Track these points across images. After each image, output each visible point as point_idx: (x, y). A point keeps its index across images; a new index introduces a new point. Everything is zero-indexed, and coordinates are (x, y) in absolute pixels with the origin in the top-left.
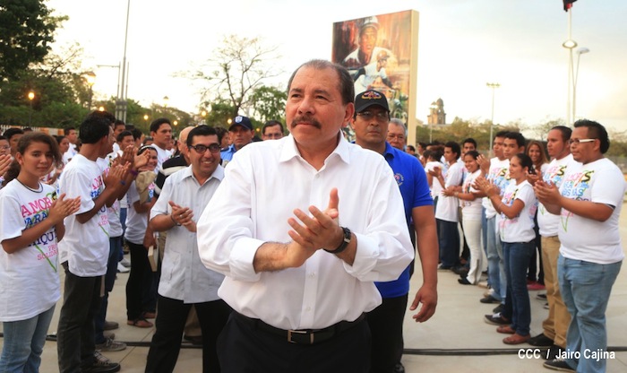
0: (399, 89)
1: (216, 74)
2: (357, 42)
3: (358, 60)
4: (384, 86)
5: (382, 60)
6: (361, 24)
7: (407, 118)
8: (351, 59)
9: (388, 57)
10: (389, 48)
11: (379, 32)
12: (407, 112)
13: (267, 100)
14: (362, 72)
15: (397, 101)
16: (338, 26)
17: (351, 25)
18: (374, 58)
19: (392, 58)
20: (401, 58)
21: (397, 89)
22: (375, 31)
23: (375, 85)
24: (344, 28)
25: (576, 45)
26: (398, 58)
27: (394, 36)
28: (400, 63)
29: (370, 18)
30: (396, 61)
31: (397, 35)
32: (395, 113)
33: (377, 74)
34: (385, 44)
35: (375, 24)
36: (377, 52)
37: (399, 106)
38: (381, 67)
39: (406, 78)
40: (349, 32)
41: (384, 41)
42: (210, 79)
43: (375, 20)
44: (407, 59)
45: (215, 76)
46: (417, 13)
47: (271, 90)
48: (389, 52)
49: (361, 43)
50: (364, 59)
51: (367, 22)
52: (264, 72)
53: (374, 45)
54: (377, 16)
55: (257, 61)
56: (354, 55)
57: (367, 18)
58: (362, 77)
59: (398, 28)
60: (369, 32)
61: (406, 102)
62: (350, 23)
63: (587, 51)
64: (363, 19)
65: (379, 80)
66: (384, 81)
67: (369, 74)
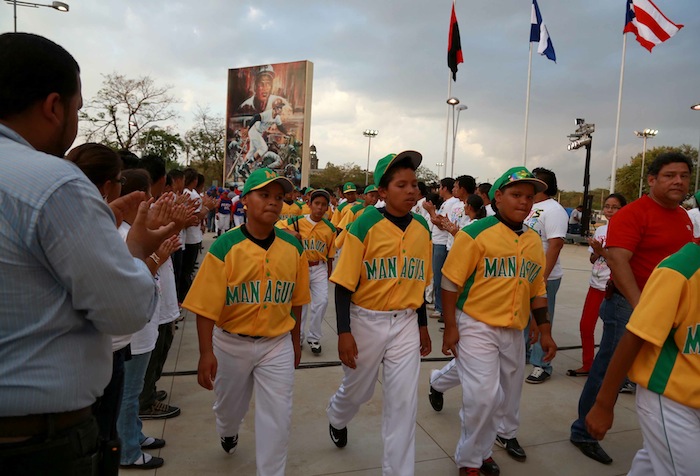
0: (294, 136)
1: (102, 116)
2: (252, 89)
3: (253, 107)
4: (279, 132)
5: (278, 107)
6: (257, 71)
7: (301, 163)
8: (247, 105)
9: (284, 104)
10: (284, 97)
11: (274, 80)
12: (301, 157)
13: (158, 143)
14: (259, 118)
15: (291, 146)
16: (233, 73)
17: (247, 72)
18: (269, 105)
19: (287, 106)
20: (296, 107)
21: (291, 135)
22: (271, 79)
23: (271, 131)
24: (240, 75)
25: (458, 102)
26: (293, 106)
27: (289, 85)
28: (295, 111)
29: (266, 66)
30: (291, 109)
31: (293, 83)
33: (272, 120)
34: (280, 92)
35: (271, 72)
36: (272, 99)
37: (294, 152)
38: (276, 115)
39: (300, 126)
40: (245, 79)
41: (279, 89)
42: (96, 121)
43: (270, 69)
44: (301, 107)
45: (99, 118)
46: (312, 64)
47: (161, 133)
48: (284, 100)
49: (257, 90)
50: (260, 106)
51: (262, 70)
52: (152, 115)
53: (270, 93)
54: (273, 65)
55: (145, 104)
56: (250, 102)
57: (263, 66)
58: (258, 123)
59: (293, 77)
60: (265, 80)
61: (300, 148)
62: (245, 70)
63: (466, 108)
64: (259, 67)
65: (274, 126)
66: (280, 128)
67: (265, 121)
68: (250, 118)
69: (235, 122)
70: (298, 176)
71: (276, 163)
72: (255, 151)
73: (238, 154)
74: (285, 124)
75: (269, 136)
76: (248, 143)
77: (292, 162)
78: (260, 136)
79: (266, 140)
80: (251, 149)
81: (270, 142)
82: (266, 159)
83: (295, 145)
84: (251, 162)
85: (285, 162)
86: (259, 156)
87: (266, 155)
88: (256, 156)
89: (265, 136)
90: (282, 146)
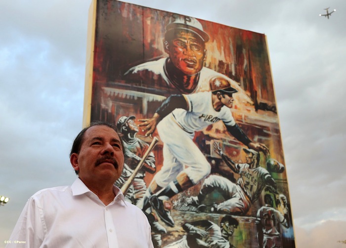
2: (159, 46)
3: (165, 77)
4: (232, 139)
5: (223, 92)
7: (288, 205)
8: (146, 72)
9: (236, 91)
11: (208, 45)
12: (286, 193)
15: (264, 170)
18: (203, 84)
20: (260, 100)
21: (258, 149)
22: (201, 41)
23: (212, 134)
26: (253, 97)
30: (252, 103)
31: (246, 62)
32: (263, 193)
34: (223, 67)
35: (199, 30)
36: (208, 75)
37: (269, 181)
41: (221, 63)
43: (196, 25)
48: (234, 84)
49: (171, 51)
50: (182, 81)
51: (179, 21)
53: (202, 64)
56: (155, 67)
57: (180, 16)
59: (244, 51)
60: (188, 39)
61: (281, 176)
65: (220, 125)
67: (198, 111)
68: (160, 98)
69: (116, 98)
70: (287, 233)
71: (234, 202)
72: (179, 167)
73: (130, 172)
74: (243, 126)
75: (211, 143)
76: (158, 148)
77: (269, 200)
78: (189, 139)
79: (205, 149)
80: (168, 163)
81: (213, 155)
82: (209, 189)
83: (269, 167)
84: (169, 193)
85: (255, 199)
86: (189, 183)
87: (208, 182)
88: (181, 181)
89: (201, 141)
90: (244, 167)
